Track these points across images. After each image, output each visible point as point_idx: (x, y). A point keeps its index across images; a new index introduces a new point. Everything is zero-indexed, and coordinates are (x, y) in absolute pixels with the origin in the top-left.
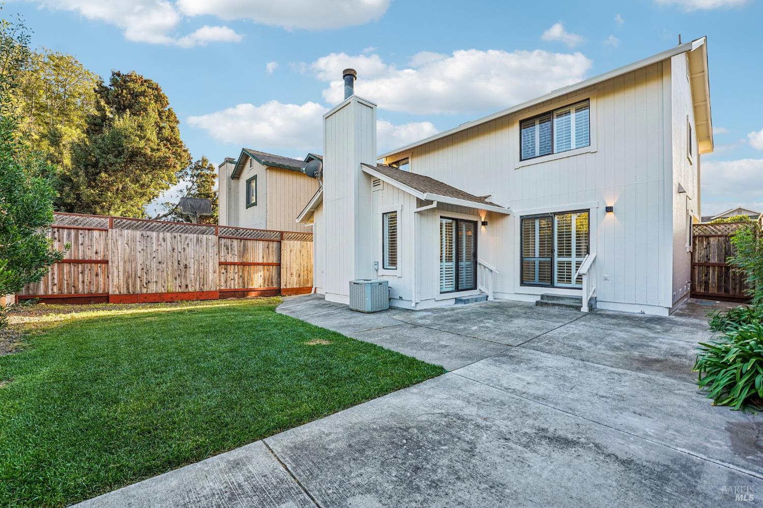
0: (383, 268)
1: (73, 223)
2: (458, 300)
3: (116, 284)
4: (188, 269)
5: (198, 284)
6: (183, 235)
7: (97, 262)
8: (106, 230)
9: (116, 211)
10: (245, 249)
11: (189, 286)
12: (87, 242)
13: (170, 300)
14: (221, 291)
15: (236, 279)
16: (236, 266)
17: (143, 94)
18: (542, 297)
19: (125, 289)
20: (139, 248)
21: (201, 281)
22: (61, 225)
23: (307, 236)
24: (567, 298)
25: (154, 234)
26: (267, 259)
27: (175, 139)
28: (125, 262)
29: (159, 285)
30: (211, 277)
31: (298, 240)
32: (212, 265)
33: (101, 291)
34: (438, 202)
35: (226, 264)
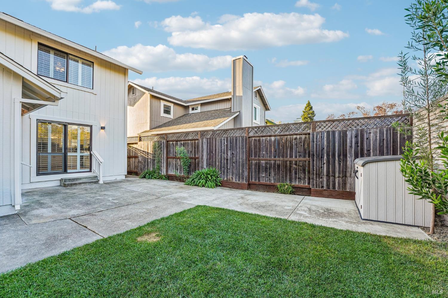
18: (61, 180)
24: (84, 178)
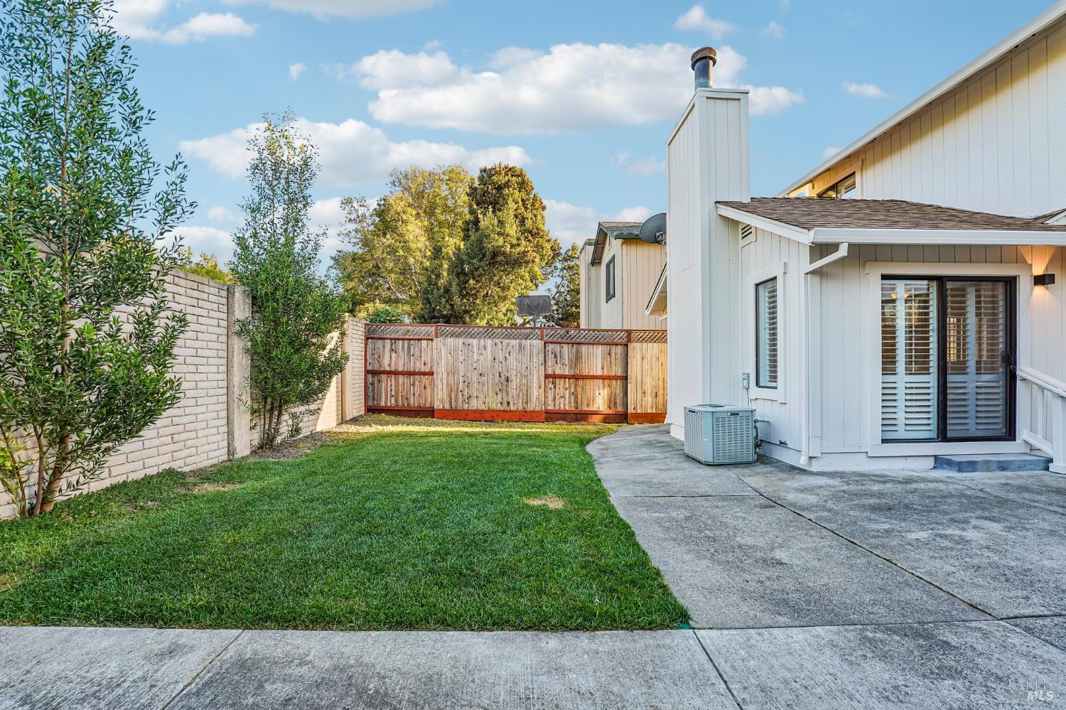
0: (757, 384)
1: (406, 334)
2: (940, 462)
3: (440, 400)
4: (510, 383)
5: (521, 401)
6: (505, 342)
7: (425, 374)
8: (432, 340)
9: (482, 319)
10: (578, 358)
11: (511, 403)
12: (417, 353)
13: (491, 419)
14: (547, 412)
15: (567, 396)
16: (567, 380)
17: (507, 185)
19: (448, 403)
20: (461, 358)
21: (525, 397)
22: (397, 336)
23: (659, 336)
25: (475, 342)
26: (608, 371)
27: (537, 228)
28: (448, 374)
29: (480, 401)
30: (535, 394)
31: (650, 342)
32: (537, 378)
33: (428, 405)
34: (850, 245)
35: (554, 376)
